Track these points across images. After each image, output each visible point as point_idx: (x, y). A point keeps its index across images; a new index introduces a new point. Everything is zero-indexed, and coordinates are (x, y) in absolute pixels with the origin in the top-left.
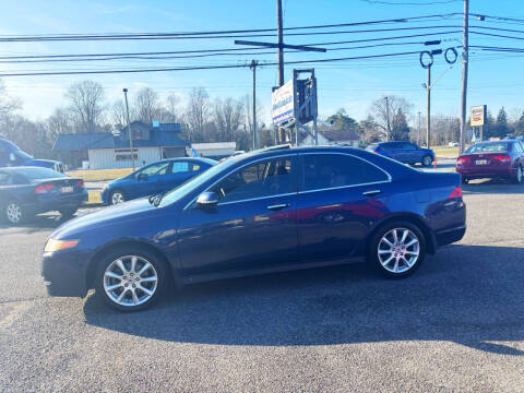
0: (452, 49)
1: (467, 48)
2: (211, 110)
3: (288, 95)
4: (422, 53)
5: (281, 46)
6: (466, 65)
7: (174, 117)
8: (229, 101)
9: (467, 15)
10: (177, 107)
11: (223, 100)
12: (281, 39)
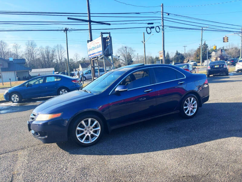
0: (158, 27)
1: (163, 27)
2: (38, 52)
3: (98, 44)
4: (147, 28)
5: (90, 21)
6: (164, 33)
7: (17, 56)
8: (47, 47)
9: (163, 13)
10: (19, 50)
11: (44, 47)
12: (90, 18)
